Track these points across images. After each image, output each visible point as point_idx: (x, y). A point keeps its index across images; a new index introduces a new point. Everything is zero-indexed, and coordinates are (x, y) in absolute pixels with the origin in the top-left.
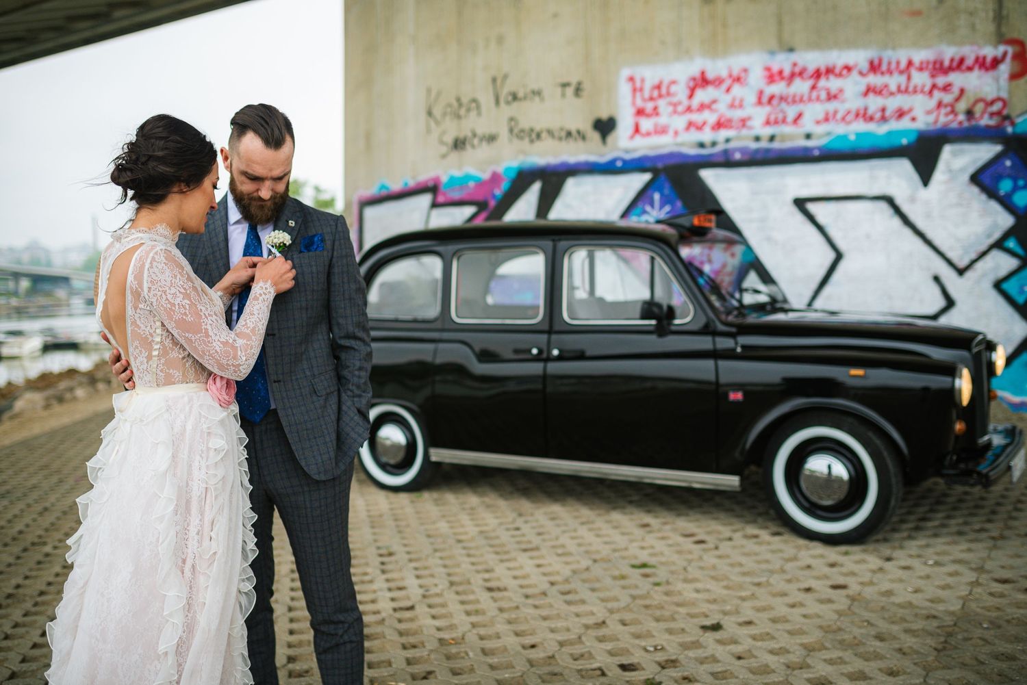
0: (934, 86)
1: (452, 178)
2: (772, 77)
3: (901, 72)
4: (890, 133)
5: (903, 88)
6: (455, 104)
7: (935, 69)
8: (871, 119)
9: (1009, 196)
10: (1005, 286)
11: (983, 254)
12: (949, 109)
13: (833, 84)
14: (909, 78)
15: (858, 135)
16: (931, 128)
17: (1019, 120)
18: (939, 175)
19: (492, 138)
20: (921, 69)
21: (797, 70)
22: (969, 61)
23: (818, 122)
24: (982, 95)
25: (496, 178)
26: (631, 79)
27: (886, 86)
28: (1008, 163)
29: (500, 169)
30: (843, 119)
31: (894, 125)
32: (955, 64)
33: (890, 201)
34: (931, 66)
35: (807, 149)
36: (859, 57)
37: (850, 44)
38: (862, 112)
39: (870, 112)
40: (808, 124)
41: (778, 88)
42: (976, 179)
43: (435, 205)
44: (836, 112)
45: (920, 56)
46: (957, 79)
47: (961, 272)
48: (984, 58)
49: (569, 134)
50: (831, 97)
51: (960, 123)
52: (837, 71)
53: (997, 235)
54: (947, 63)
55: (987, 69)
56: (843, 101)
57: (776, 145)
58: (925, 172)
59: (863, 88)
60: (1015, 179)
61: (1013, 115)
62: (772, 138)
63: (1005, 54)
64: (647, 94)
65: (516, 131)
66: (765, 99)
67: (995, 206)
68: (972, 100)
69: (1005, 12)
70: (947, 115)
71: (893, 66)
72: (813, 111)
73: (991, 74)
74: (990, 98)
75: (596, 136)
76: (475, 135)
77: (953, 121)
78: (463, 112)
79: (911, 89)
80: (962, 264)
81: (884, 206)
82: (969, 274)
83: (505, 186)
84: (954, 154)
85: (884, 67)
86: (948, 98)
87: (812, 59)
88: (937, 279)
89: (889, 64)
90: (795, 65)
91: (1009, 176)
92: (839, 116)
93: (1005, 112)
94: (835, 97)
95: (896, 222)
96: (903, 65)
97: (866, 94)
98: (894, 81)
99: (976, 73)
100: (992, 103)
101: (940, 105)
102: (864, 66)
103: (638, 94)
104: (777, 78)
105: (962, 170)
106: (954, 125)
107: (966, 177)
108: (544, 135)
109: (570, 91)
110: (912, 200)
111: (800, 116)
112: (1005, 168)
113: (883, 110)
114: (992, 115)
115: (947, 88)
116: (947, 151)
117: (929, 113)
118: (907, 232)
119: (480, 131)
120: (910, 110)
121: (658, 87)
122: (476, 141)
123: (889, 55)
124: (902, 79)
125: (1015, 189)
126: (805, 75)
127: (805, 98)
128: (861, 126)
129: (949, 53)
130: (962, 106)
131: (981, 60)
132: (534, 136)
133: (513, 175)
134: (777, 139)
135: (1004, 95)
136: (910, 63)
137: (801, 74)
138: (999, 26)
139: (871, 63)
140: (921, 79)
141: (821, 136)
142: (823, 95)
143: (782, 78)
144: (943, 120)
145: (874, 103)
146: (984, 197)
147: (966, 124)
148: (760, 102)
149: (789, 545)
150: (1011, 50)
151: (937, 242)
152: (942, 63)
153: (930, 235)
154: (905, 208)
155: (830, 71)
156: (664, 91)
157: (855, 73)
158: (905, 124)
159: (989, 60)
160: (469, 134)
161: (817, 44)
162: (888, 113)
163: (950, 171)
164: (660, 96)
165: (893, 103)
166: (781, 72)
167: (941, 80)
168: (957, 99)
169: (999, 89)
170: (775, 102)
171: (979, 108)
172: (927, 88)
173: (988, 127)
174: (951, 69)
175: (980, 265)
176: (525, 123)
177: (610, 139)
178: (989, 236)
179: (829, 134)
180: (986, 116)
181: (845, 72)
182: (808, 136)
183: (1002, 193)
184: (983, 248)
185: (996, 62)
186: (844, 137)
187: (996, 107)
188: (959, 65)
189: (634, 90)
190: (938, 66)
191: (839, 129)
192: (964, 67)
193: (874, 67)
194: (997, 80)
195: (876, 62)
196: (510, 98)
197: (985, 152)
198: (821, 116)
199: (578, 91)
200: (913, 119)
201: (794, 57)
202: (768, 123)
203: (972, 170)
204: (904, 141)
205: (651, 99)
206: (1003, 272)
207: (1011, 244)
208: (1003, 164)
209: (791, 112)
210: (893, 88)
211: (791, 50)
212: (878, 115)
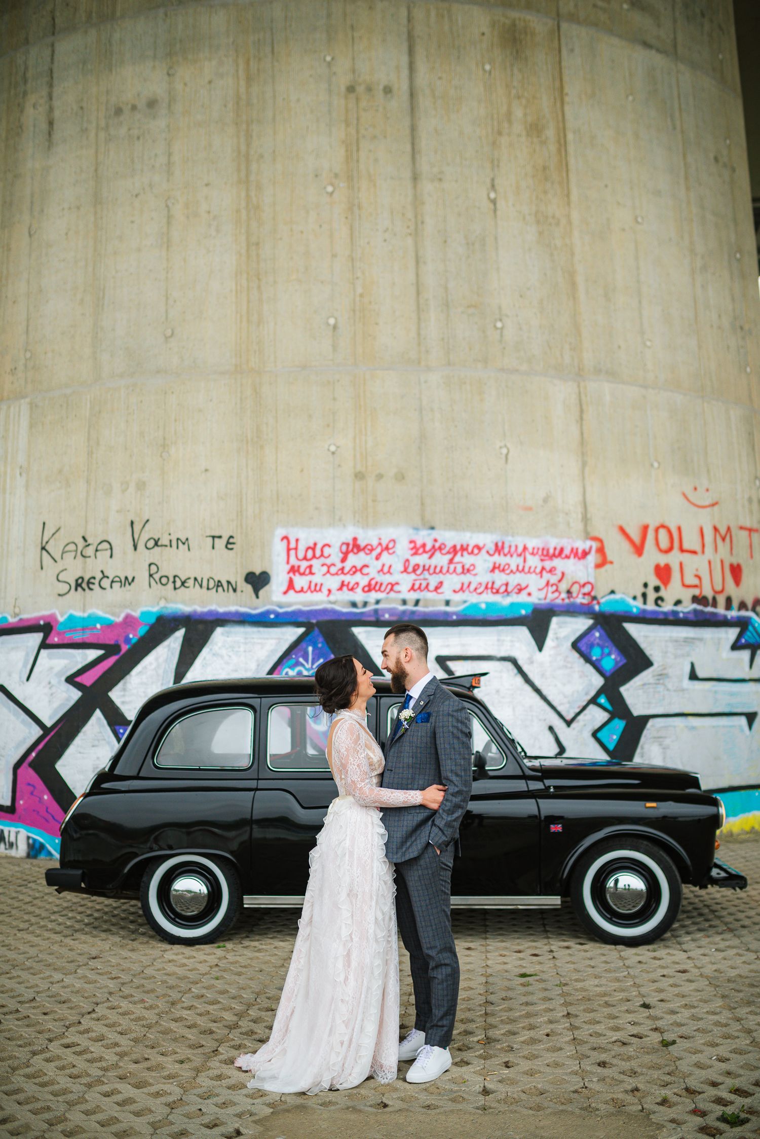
0: (543, 569)
1: (71, 618)
2: (416, 549)
3: (519, 555)
4: (512, 604)
5: (521, 568)
6: (81, 544)
7: (543, 554)
8: (497, 592)
9: (599, 660)
10: (599, 735)
11: (584, 708)
12: (554, 588)
13: (467, 560)
14: (525, 561)
15: (487, 604)
16: (543, 602)
17: (602, 601)
18: (549, 642)
19: (127, 581)
20: (533, 554)
21: (437, 545)
22: (567, 551)
23: (455, 591)
24: (578, 580)
25: (130, 622)
26: (286, 538)
27: (508, 565)
28: (597, 634)
29: (136, 614)
30: (476, 589)
31: (514, 598)
32: (557, 552)
33: (514, 662)
34: (540, 552)
35: (446, 614)
36: (487, 540)
37: (478, 528)
38: (490, 586)
39: (496, 586)
40: (447, 592)
41: (422, 559)
42: (575, 645)
43: (44, 645)
44: (470, 583)
45: (532, 543)
46: (559, 564)
47: (569, 723)
48: (577, 549)
49: (219, 584)
50: (466, 571)
51: (563, 600)
52: (470, 549)
53: (593, 693)
54: (551, 551)
55: (579, 559)
56: (475, 575)
57: (420, 608)
58: (540, 639)
59: (491, 566)
60: (602, 648)
61: (599, 597)
62: (417, 603)
63: (591, 548)
64: (301, 555)
65: (157, 577)
66: (410, 569)
67: (589, 668)
68: (570, 584)
69: (589, 516)
70: (553, 592)
71: (513, 549)
72: (452, 582)
73: (582, 561)
74: (582, 582)
75: (249, 588)
76: (105, 577)
77: (557, 598)
78: (90, 551)
79: (526, 569)
80: (569, 717)
81: (509, 665)
82: (573, 725)
83: (142, 631)
84: (560, 626)
85: (506, 550)
86: (554, 579)
87: (450, 538)
88: (551, 729)
89: (510, 547)
90: (436, 540)
91: (598, 645)
92: (472, 587)
93: (593, 594)
94: (468, 570)
95: (519, 680)
96: (520, 549)
97: (493, 571)
98: (514, 561)
99: (572, 560)
100: (584, 585)
101: (548, 584)
102: (492, 548)
103: (292, 553)
104: (421, 551)
105: (566, 638)
106: (559, 601)
107: (569, 644)
108: (190, 583)
109: (220, 544)
110: (531, 662)
111: (441, 583)
112: (596, 638)
113: (507, 584)
114: (585, 594)
115: (552, 571)
116: (555, 621)
117: (540, 590)
118: (528, 688)
119: (111, 574)
120: (527, 587)
121: (313, 549)
122: (106, 583)
123: (509, 540)
124: (520, 560)
125: (603, 655)
126: (444, 552)
127: (444, 570)
128: (489, 597)
129: (553, 543)
130: (563, 586)
131: (575, 551)
132: (178, 584)
133: (152, 620)
134: (421, 603)
135: (592, 580)
136: (525, 548)
137: (440, 549)
138: (586, 525)
139: (496, 545)
140: (534, 562)
141: (458, 604)
142: (459, 570)
143: (425, 552)
144: (551, 596)
145: (500, 579)
146: (582, 661)
147: (567, 601)
148: (405, 570)
149: (594, 949)
150: (595, 545)
151: (550, 698)
152: (548, 550)
153: (545, 692)
154: (525, 668)
155: (464, 549)
156: (318, 553)
157: (483, 552)
158: (523, 598)
159: (580, 551)
160: (99, 576)
161: (452, 526)
162: (510, 589)
163: (557, 638)
164: (314, 556)
165: (515, 580)
166: (424, 545)
167: (548, 564)
168: (560, 581)
169: (588, 575)
170: (418, 572)
171: (575, 589)
172: (538, 570)
173: (582, 604)
174: (553, 556)
175: (581, 717)
176: (167, 569)
177: (262, 593)
178: (587, 694)
179: (465, 602)
180: (581, 596)
181: (476, 551)
182: (447, 603)
183: (594, 658)
184: (584, 703)
185: (585, 554)
186: (476, 606)
187: (587, 589)
188: (559, 553)
189: (289, 550)
190: (545, 553)
191: (473, 599)
192: (563, 556)
193: (499, 549)
194: (586, 567)
195: (500, 545)
196: (151, 544)
197: (582, 624)
198: (458, 587)
199: (229, 544)
200: (529, 594)
201: (435, 534)
202: (412, 588)
203: (573, 639)
204: (523, 612)
205: (305, 558)
206: (598, 724)
207: (602, 700)
208: (593, 635)
209: (433, 581)
210: (514, 568)
211: (432, 528)
212: (503, 589)
